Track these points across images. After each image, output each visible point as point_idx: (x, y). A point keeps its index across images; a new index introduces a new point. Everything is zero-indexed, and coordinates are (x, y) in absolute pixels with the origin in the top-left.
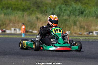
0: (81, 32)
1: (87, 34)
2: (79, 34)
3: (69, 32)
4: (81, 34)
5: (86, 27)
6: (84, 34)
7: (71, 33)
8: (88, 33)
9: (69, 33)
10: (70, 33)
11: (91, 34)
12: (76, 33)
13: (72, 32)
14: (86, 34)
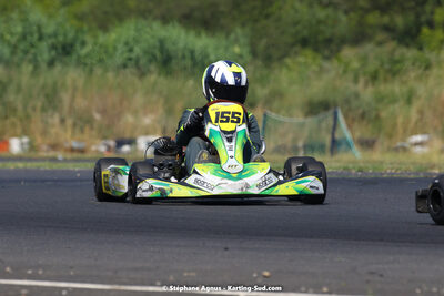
0: (79, 141)
1: (109, 149)
2: (72, 150)
3: (25, 140)
4: (82, 151)
5: (97, 116)
6: (94, 148)
7: (32, 147)
8: (112, 143)
9: (22, 144)
10: (26, 147)
11: (126, 148)
12: (54, 147)
13: (39, 140)
14: (103, 149)
